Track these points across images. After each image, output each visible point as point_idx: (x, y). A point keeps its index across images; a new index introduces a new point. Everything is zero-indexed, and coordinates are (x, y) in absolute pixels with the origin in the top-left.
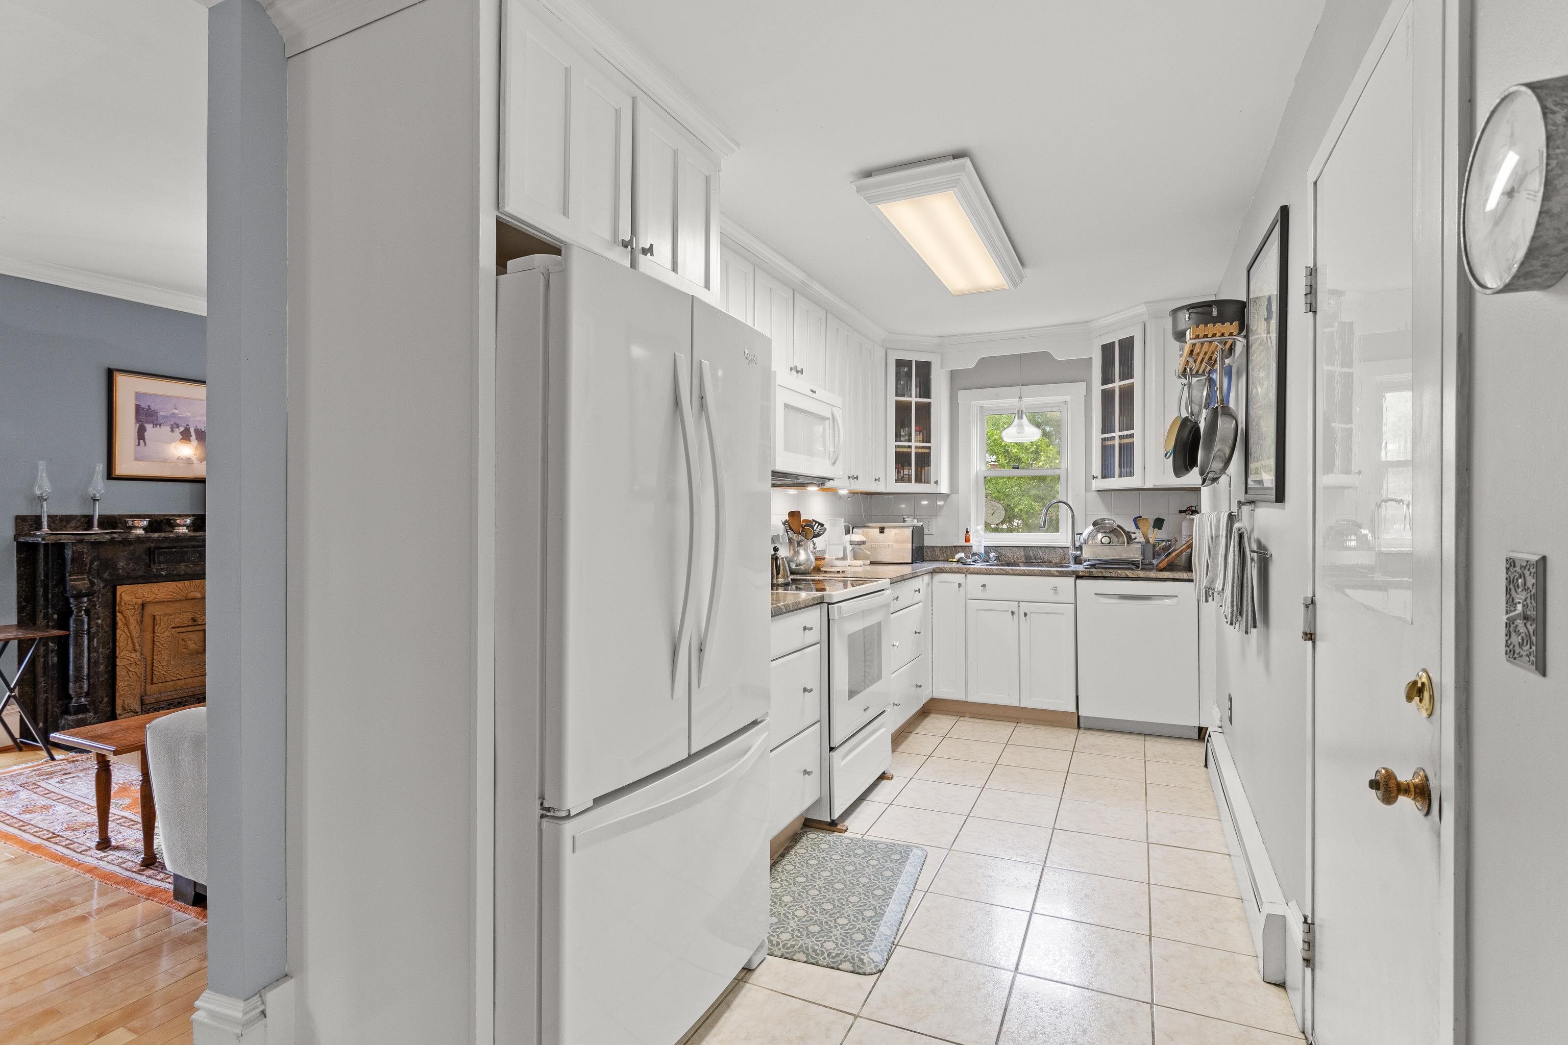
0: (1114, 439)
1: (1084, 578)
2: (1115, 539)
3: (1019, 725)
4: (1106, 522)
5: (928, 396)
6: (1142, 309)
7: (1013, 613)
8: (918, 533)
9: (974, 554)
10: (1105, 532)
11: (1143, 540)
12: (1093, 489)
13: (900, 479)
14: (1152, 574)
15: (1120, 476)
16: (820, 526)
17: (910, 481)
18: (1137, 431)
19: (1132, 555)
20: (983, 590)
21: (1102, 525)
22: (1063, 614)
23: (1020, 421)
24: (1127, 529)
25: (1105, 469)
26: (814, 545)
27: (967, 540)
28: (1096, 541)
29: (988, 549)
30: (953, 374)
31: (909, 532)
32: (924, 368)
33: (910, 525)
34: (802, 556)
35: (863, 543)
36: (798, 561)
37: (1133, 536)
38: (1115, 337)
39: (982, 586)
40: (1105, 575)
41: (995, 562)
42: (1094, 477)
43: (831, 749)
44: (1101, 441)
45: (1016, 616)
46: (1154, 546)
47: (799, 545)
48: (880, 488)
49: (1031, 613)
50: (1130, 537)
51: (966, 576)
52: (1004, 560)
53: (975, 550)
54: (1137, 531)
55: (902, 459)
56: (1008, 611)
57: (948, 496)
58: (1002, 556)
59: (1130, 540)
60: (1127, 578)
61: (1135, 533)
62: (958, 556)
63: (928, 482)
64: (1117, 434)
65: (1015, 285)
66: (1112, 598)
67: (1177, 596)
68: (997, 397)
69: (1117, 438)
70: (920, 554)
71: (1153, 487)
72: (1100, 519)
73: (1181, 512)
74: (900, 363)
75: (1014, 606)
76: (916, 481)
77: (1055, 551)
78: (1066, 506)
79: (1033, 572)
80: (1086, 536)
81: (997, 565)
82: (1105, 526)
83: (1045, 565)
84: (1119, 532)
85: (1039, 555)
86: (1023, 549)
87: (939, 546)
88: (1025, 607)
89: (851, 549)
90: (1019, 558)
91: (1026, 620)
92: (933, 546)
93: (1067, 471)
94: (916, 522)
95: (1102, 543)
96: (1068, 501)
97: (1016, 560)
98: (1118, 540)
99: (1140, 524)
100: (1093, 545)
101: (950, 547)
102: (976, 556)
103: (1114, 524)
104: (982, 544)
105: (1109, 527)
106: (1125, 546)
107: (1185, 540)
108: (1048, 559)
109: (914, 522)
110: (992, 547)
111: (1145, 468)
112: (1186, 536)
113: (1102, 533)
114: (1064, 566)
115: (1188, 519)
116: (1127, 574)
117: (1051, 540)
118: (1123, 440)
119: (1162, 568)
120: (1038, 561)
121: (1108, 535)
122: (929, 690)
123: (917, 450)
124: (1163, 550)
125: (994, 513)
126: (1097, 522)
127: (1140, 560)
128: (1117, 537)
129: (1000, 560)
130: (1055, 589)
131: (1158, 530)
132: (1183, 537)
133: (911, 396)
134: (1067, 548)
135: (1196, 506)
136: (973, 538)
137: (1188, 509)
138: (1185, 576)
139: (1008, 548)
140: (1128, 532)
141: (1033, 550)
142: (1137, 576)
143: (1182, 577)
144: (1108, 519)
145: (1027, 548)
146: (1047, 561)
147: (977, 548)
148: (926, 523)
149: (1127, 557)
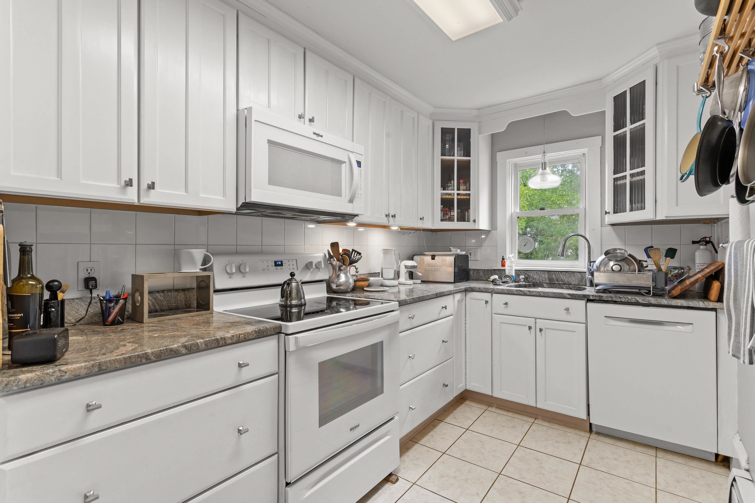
0: (626, 179)
1: (595, 301)
2: (626, 267)
3: (536, 421)
4: (618, 251)
5: (468, 155)
6: (654, 52)
7: (530, 328)
8: (461, 260)
9: (506, 276)
10: (617, 261)
11: (654, 267)
12: (606, 223)
13: (445, 218)
14: (664, 301)
15: (631, 210)
16: (358, 255)
17: (453, 220)
18: (648, 167)
19: (643, 282)
20: (505, 307)
21: (614, 254)
22: (575, 332)
23: (544, 171)
24: (639, 258)
25: (617, 206)
26: (357, 270)
27: (503, 265)
28: (608, 268)
29: (518, 272)
31: (452, 259)
32: (465, 134)
33: (453, 254)
34: (343, 278)
35: (415, 267)
36: (338, 283)
37: (645, 264)
38: (626, 87)
39: (504, 304)
40: (614, 299)
41: (524, 283)
42: (606, 213)
43: (288, 484)
44: (613, 182)
45: (533, 330)
46: (666, 274)
47: (340, 270)
49: (546, 328)
50: (642, 265)
51: (492, 295)
52: (532, 281)
53: (507, 273)
54: (649, 260)
55: (446, 204)
56: (526, 326)
57: (487, 232)
58: (531, 278)
59: (641, 267)
60: (637, 304)
61: (646, 261)
62: (492, 278)
63: (468, 221)
64: (628, 172)
65: (510, 18)
66: (621, 321)
67: (692, 324)
68: (527, 154)
69: (628, 177)
70: (465, 275)
71: (665, 218)
72: (612, 249)
73: (694, 242)
74: (444, 131)
75: (531, 322)
76: (458, 220)
77: (574, 275)
78: (584, 238)
79: (547, 294)
80: (598, 264)
81: (523, 286)
82: (616, 255)
83: (565, 286)
84: (631, 260)
85: (560, 278)
86: (547, 273)
87: (482, 270)
88: (541, 324)
89: (406, 271)
90: (544, 280)
91: (541, 335)
92: (478, 270)
93: (585, 209)
94: (461, 251)
95: (613, 270)
96: (585, 234)
97: (541, 281)
98: (629, 267)
99: (651, 253)
100: (604, 272)
101: (490, 270)
102: (508, 279)
103: (626, 253)
104: (515, 268)
105: (621, 256)
106: (636, 274)
107: (698, 268)
108: (568, 282)
109: (459, 252)
110: (522, 271)
111: (656, 202)
112: (699, 265)
113: (613, 261)
114: (581, 288)
115: (702, 249)
116: (638, 300)
117: (571, 266)
118: (634, 178)
119: (675, 295)
120: (559, 283)
121: (619, 263)
122: (462, 384)
123: (459, 197)
124: (676, 277)
125: (526, 244)
126: (608, 251)
127: (651, 287)
128: (628, 265)
129: (528, 281)
130: (567, 309)
131: (671, 258)
132: (696, 265)
133: (454, 155)
134: (583, 273)
135: (710, 237)
136: (507, 263)
137: (702, 240)
138: (700, 304)
139: (535, 272)
140: (639, 260)
141: (555, 274)
142: (648, 302)
143: (698, 306)
144: (620, 249)
145: (550, 272)
146: (567, 283)
147: (509, 272)
148: (470, 252)
149: (638, 283)
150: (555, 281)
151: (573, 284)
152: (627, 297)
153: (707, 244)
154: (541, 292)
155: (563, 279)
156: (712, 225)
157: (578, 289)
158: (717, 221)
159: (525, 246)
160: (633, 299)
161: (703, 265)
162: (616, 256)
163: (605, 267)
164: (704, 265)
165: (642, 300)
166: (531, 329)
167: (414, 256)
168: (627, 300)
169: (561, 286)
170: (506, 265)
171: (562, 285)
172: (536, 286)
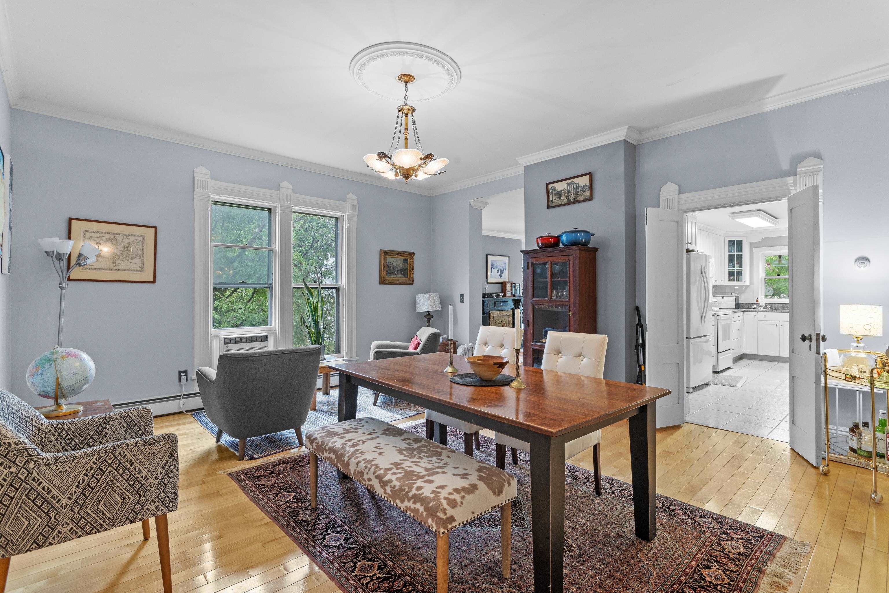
3: (779, 363)
5: (741, 251)
7: (777, 325)
8: (737, 299)
9: (760, 306)
13: (730, 280)
17: (734, 281)
20: (764, 317)
23: (780, 259)
27: (757, 301)
29: (766, 305)
30: (751, 244)
32: (740, 243)
35: (716, 302)
41: (772, 308)
43: (718, 353)
45: (778, 326)
48: (723, 283)
49: (784, 325)
53: (761, 304)
55: (731, 274)
56: (775, 324)
57: (749, 286)
62: (753, 307)
63: (742, 281)
68: (770, 250)
70: (738, 306)
74: (730, 241)
75: (777, 323)
76: (737, 280)
87: (748, 303)
88: (781, 323)
91: (782, 327)
92: (746, 303)
101: (752, 303)
104: (764, 303)
110: (769, 304)
122: (741, 351)
123: (737, 270)
125: (768, 291)
129: (774, 307)
133: (734, 252)
139: (775, 304)
148: (742, 295)
170: (759, 301)
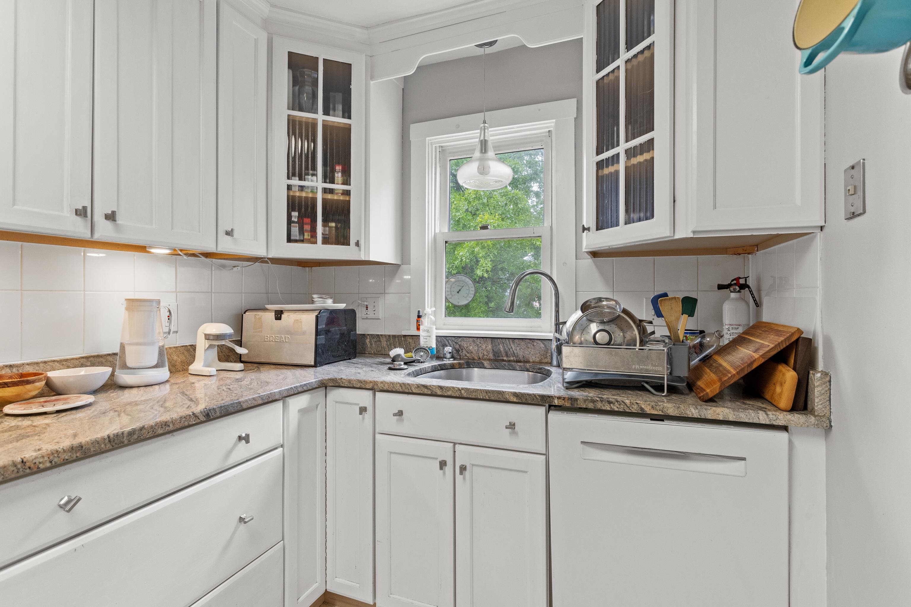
0: (618, 162)
1: (562, 408)
2: (619, 336)
4: (604, 303)
5: (347, 116)
7: (443, 464)
9: (421, 348)
10: (602, 322)
11: (666, 334)
12: (585, 250)
15: (628, 221)
17: (314, 241)
18: (659, 131)
21: (597, 309)
22: (525, 472)
23: (483, 156)
24: (639, 316)
25: (603, 215)
27: (418, 328)
28: (587, 338)
29: (442, 341)
31: (312, 317)
32: (340, 72)
33: (317, 308)
37: (650, 328)
39: (395, 415)
41: (451, 361)
42: (584, 229)
44: (595, 170)
45: (449, 469)
49: (473, 465)
50: (645, 331)
51: (376, 395)
52: (466, 355)
53: (423, 342)
54: (658, 321)
55: (299, 208)
56: (435, 459)
57: (395, 267)
58: (464, 350)
59: (645, 336)
60: (641, 415)
61: (651, 322)
62: (394, 353)
64: (622, 147)
67: (744, 458)
69: (623, 158)
72: (594, 299)
73: (721, 287)
74: (296, 59)
75: (444, 450)
77: (533, 345)
78: (547, 278)
79: (474, 394)
80: (570, 327)
81: (449, 367)
82: (601, 311)
83: (518, 365)
84: (627, 321)
85: (511, 350)
86: (490, 341)
87: (385, 336)
88: (463, 455)
89: (207, 346)
90: (485, 353)
91: (464, 478)
92: (378, 335)
93: (551, 227)
94: (334, 302)
95: (596, 343)
96: (551, 273)
97: (481, 356)
98: (624, 336)
99: (664, 308)
100: (581, 344)
101: (398, 336)
102: (422, 354)
103: (618, 307)
104: (435, 332)
105: (610, 313)
106: (637, 349)
107: (729, 332)
108: (524, 357)
109: (329, 304)
110: (450, 338)
111: (674, 201)
112: (731, 327)
113: (595, 322)
114: (543, 370)
115: (733, 299)
116: (643, 406)
117: (530, 329)
118: (632, 159)
119: (711, 395)
120: (510, 359)
121: (607, 328)
122: (316, 585)
123: (329, 196)
124: (695, 349)
125: (460, 290)
126: (588, 304)
127: (666, 376)
128: (622, 330)
129: (460, 356)
130: (512, 426)
131: (689, 316)
132: (724, 327)
133: (316, 112)
134: (548, 341)
135: (746, 278)
136: (425, 323)
137: (732, 283)
138: (761, 418)
139: (471, 339)
140: (639, 320)
141: (503, 343)
142: (662, 411)
143: (756, 421)
144: (607, 299)
145: (496, 340)
146: (522, 360)
147: (425, 340)
148: (366, 303)
149: (642, 369)
150: (503, 356)
151: (531, 360)
152: (623, 402)
153: (742, 291)
154: (462, 389)
155: (515, 352)
156: (744, 256)
157: (539, 371)
158: (756, 249)
159: (458, 292)
160: (633, 406)
161: (736, 327)
162: (601, 314)
163: (581, 335)
164: (738, 328)
165: (651, 408)
166: (446, 465)
167: (245, 313)
168: (622, 406)
169: (512, 366)
170: (423, 326)
171: (513, 363)
172: (472, 366)
